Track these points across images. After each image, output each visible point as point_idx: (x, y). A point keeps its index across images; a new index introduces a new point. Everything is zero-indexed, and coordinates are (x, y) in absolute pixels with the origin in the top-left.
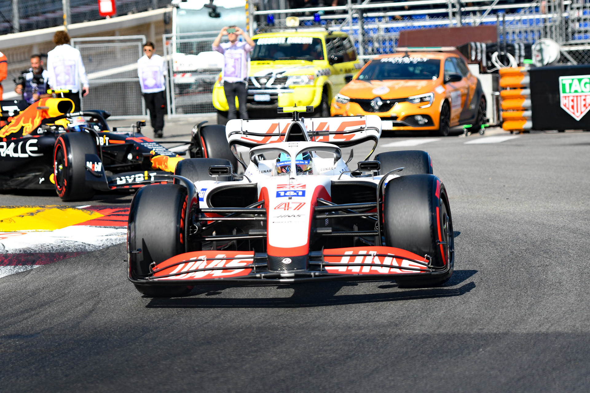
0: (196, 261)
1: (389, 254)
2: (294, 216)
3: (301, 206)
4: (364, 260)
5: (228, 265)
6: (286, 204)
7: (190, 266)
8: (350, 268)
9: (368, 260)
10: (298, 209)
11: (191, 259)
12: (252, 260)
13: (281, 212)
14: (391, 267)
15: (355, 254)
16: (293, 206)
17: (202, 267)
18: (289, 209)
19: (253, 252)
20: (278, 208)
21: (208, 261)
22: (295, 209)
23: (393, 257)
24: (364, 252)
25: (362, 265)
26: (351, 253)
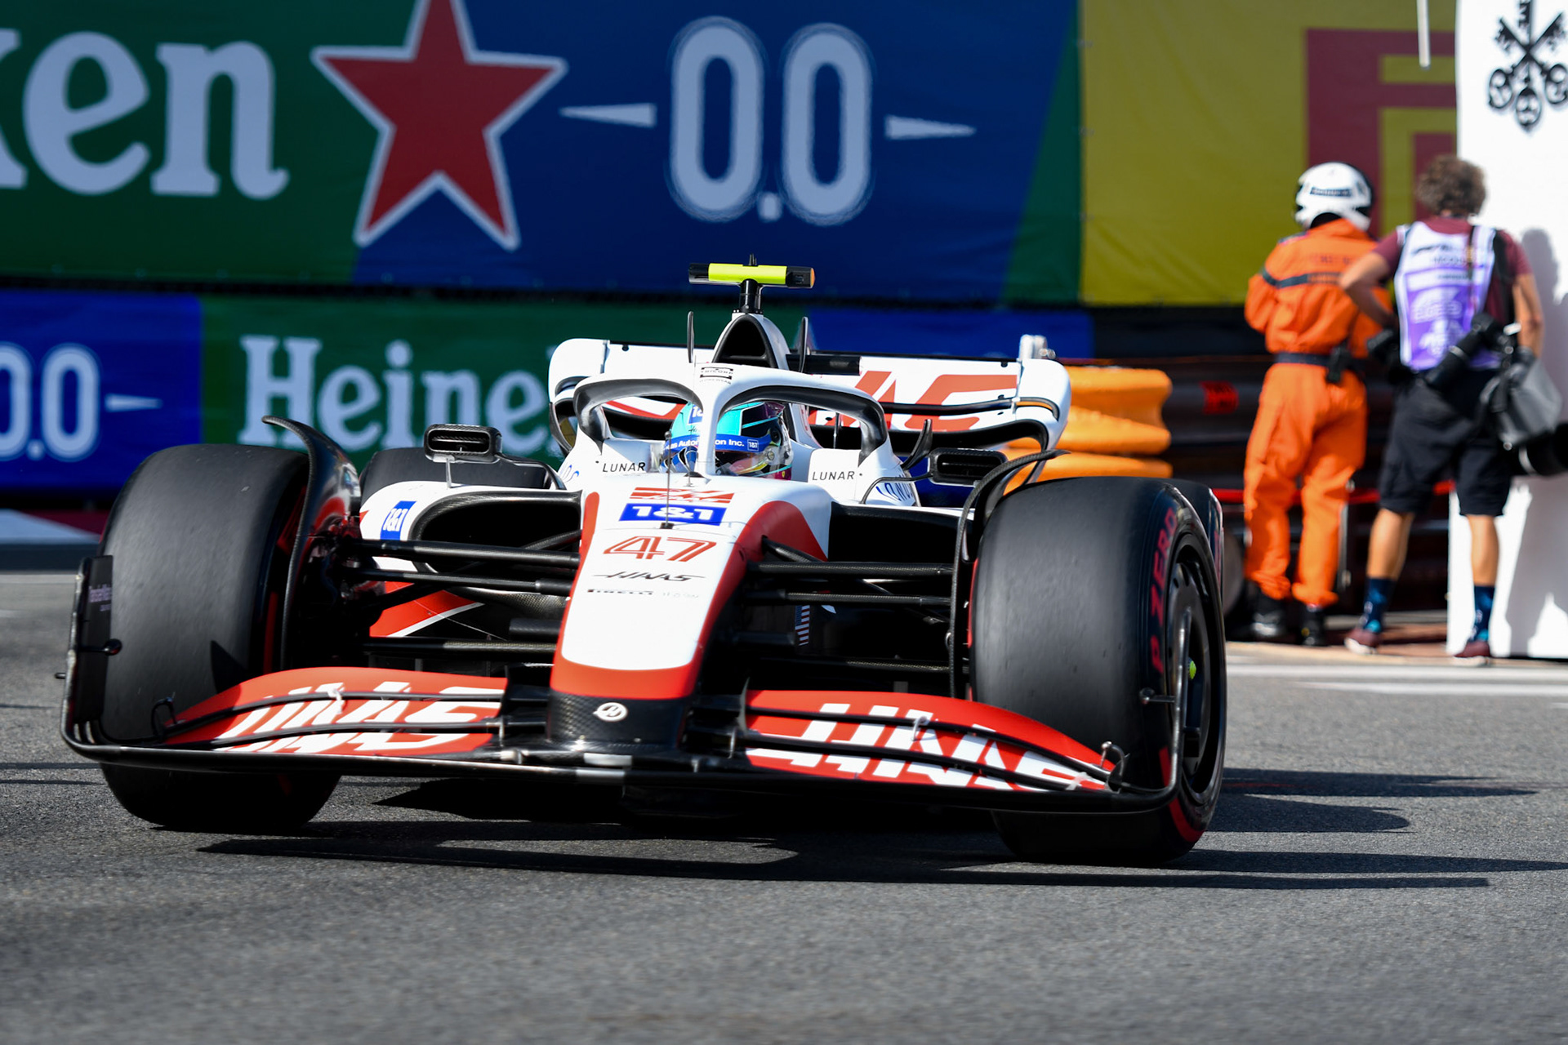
0: (307, 700)
1: (976, 726)
2: (667, 578)
3: (698, 548)
4: (885, 737)
5: (414, 719)
6: (647, 541)
7: (289, 716)
8: (832, 759)
9: (901, 739)
10: (685, 560)
11: (293, 692)
12: (497, 706)
13: (628, 562)
14: (978, 769)
15: (859, 712)
16: (669, 548)
17: (324, 720)
18: (654, 556)
19: (504, 681)
20: (620, 549)
21: (351, 702)
22: (673, 559)
23: (990, 739)
24: (890, 712)
25: (877, 754)
26: (841, 709)
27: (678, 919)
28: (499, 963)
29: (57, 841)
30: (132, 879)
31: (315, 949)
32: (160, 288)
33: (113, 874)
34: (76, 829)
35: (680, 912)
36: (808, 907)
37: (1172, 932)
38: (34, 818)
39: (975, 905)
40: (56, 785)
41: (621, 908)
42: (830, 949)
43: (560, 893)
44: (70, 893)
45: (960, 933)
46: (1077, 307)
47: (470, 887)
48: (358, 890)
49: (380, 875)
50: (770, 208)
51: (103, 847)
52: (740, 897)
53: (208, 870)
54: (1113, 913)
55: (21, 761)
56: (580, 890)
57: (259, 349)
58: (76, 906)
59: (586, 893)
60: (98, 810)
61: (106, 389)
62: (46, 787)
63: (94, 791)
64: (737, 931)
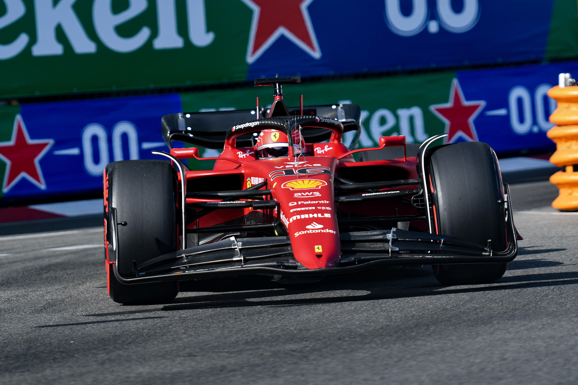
29: (155, 344)
30: (192, 358)
32: (161, 91)
33: (184, 356)
34: (162, 338)
38: (142, 335)
40: (148, 319)
43: (386, 346)
44: (166, 366)
47: (344, 347)
48: (294, 353)
50: (434, 27)
51: (176, 345)
53: (226, 350)
55: (130, 310)
56: (394, 344)
58: (170, 372)
60: (170, 328)
61: (141, 140)
62: (144, 320)
63: (166, 320)
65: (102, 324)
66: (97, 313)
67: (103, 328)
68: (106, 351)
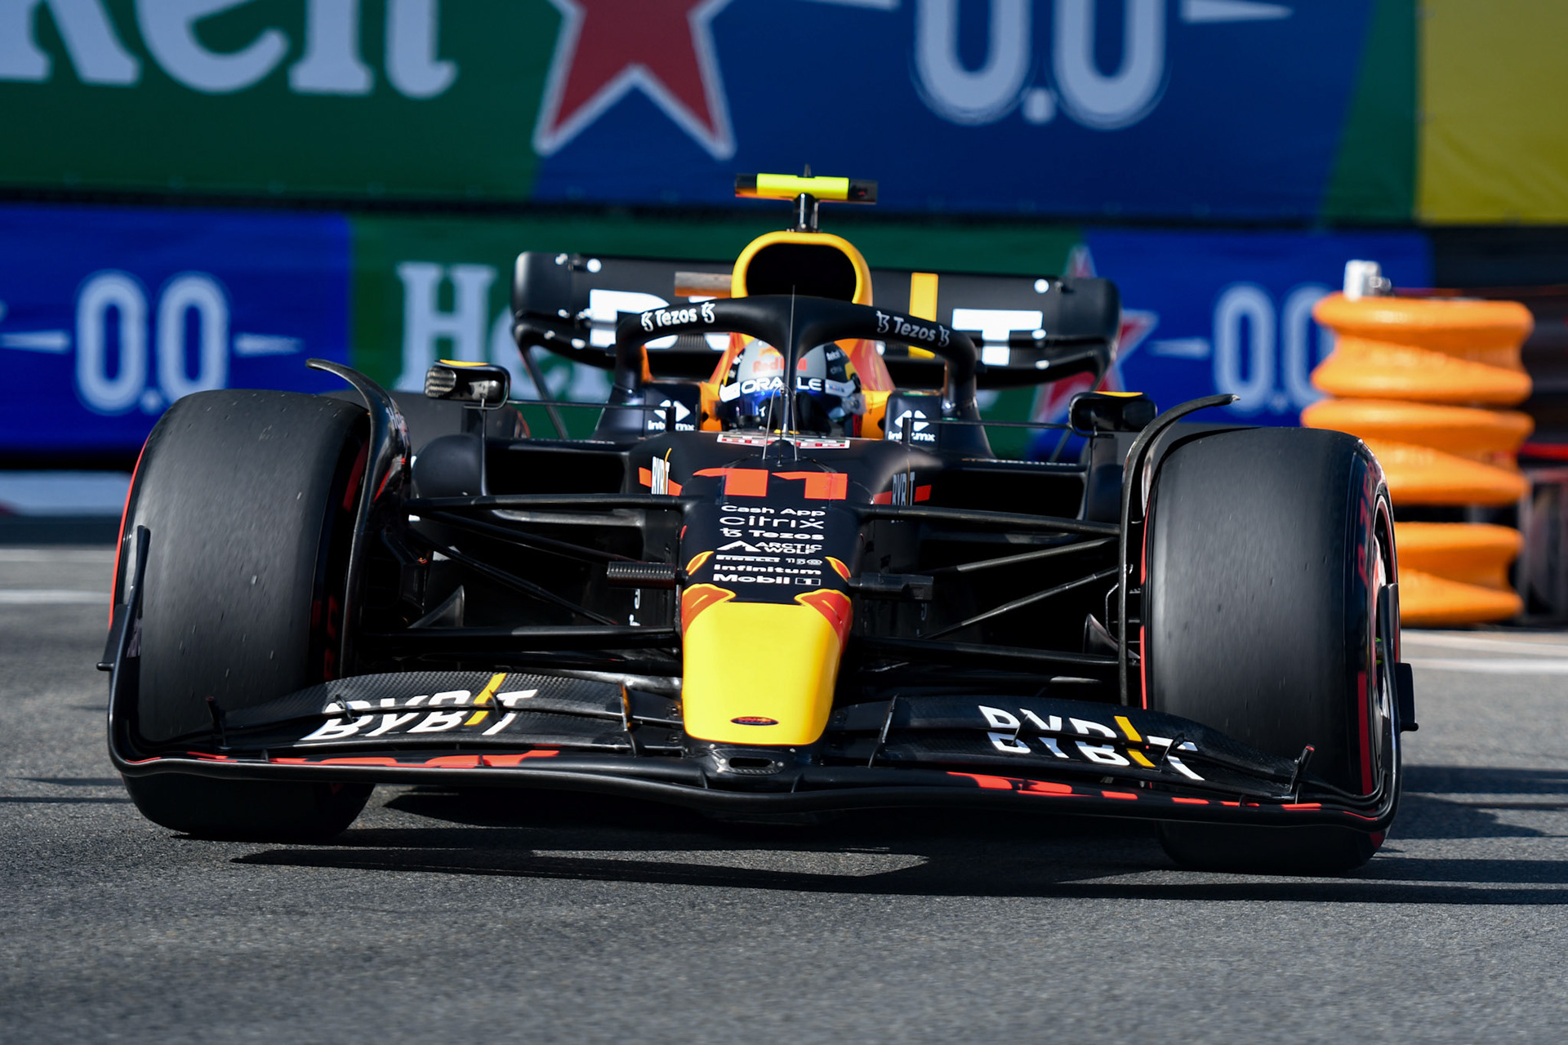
27: (954, 967)
28: (741, 1019)
29: (203, 872)
30: (295, 918)
31: (521, 1002)
32: (302, 205)
33: (273, 912)
35: (956, 957)
36: (1109, 953)
37: (1550, 983)
38: (173, 845)
39: (1310, 950)
41: (885, 953)
42: (1139, 1003)
43: (810, 935)
44: (223, 934)
45: (1295, 984)
46: (1411, 227)
47: (701, 928)
48: (567, 931)
49: (592, 914)
50: (1039, 107)
51: (259, 880)
52: (1026, 940)
53: (386, 907)
54: (1476, 960)
56: (833, 932)
57: (420, 279)
58: (232, 951)
59: (840, 935)
61: (236, 327)
64: (1027, 981)
65: (70, 806)
66: (61, 776)
67: (72, 818)
68: (71, 878)
